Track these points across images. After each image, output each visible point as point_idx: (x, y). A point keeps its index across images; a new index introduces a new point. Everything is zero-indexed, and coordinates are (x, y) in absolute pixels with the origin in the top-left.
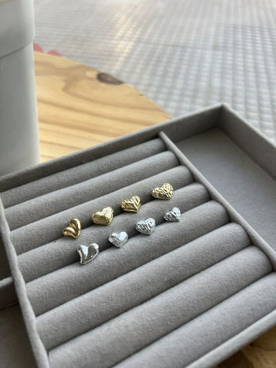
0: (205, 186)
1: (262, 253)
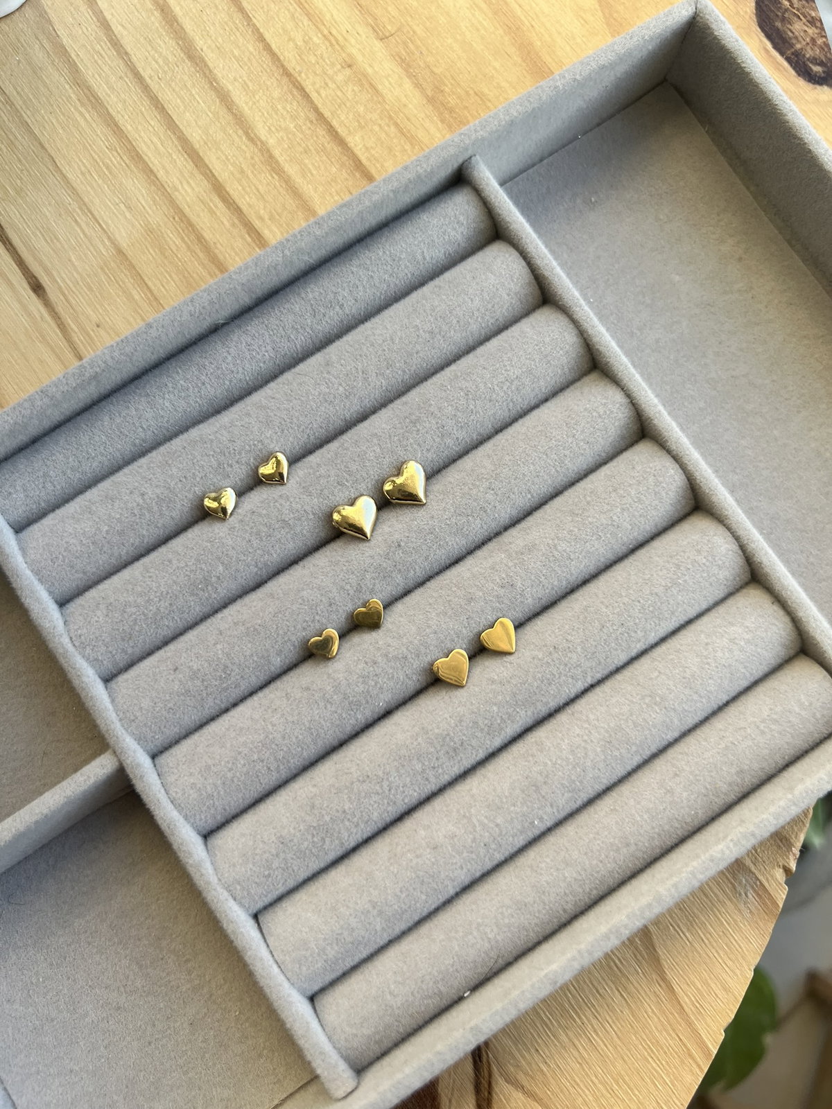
0: (628, 395)
1: (781, 613)
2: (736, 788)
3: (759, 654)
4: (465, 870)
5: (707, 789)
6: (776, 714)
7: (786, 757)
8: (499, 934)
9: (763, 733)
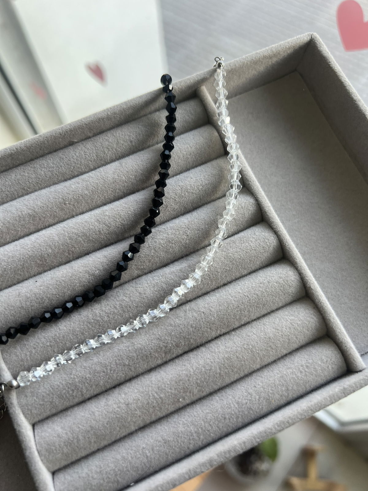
0: (257, 200)
1: (317, 314)
2: (284, 398)
3: (304, 332)
4: (142, 418)
5: (269, 396)
6: (309, 363)
7: (312, 386)
8: (152, 455)
9: (301, 372)
